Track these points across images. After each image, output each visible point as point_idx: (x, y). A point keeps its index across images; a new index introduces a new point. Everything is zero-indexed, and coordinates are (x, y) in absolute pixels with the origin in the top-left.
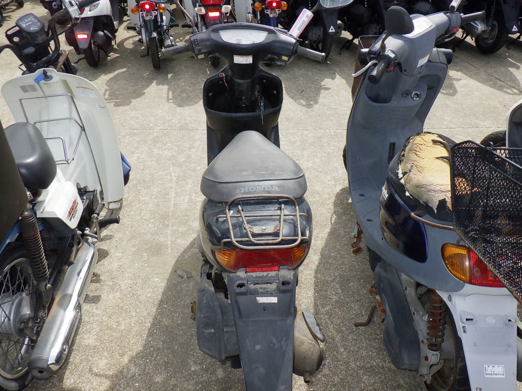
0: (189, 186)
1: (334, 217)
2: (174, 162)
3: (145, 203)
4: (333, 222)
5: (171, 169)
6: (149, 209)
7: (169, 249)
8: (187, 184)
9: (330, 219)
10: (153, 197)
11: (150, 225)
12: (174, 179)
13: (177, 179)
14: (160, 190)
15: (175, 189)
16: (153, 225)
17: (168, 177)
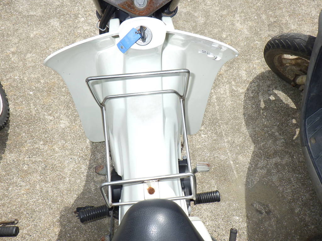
7: (235, 172)
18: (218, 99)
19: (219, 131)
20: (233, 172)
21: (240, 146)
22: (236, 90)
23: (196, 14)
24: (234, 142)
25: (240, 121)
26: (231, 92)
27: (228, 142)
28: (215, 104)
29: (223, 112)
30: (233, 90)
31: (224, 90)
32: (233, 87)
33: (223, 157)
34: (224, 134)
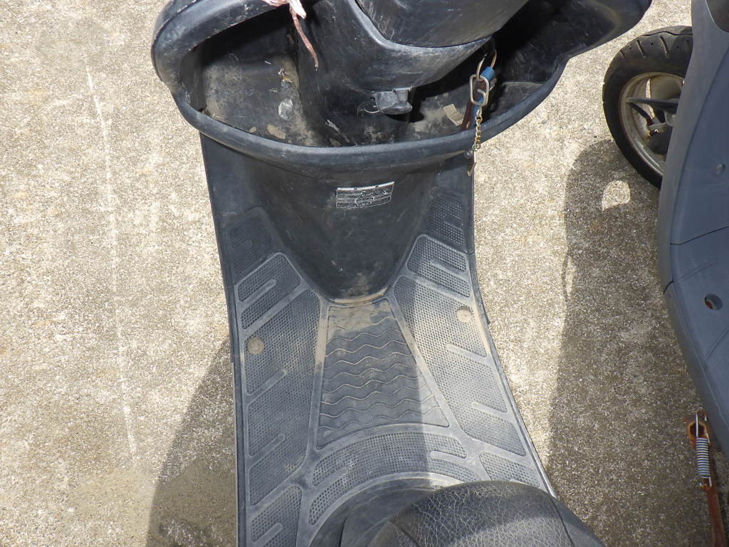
0: (155, 158)
1: (572, 268)
2: (95, 49)
3: (28, 237)
4: (569, 289)
5: (90, 83)
6: (45, 265)
7: (131, 437)
8: (147, 147)
9: (560, 280)
10: (51, 211)
11: (59, 338)
12: (105, 126)
13: (114, 127)
14: (67, 178)
15: (114, 173)
16: (69, 337)
17: (86, 119)
18: (123, 239)
19: (107, 324)
20: (125, 435)
21: (159, 364)
22: (177, 214)
23: (107, 26)
24: (145, 353)
25: (174, 297)
26: (164, 221)
27: (128, 353)
28: (113, 252)
29: (129, 274)
30: (169, 214)
31: (145, 216)
32: (172, 207)
33: (104, 396)
34: (119, 334)
